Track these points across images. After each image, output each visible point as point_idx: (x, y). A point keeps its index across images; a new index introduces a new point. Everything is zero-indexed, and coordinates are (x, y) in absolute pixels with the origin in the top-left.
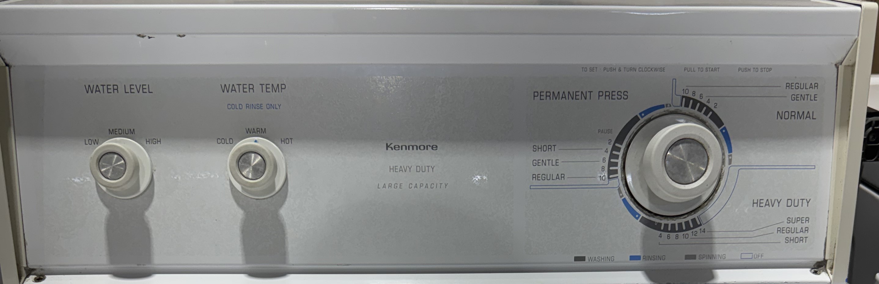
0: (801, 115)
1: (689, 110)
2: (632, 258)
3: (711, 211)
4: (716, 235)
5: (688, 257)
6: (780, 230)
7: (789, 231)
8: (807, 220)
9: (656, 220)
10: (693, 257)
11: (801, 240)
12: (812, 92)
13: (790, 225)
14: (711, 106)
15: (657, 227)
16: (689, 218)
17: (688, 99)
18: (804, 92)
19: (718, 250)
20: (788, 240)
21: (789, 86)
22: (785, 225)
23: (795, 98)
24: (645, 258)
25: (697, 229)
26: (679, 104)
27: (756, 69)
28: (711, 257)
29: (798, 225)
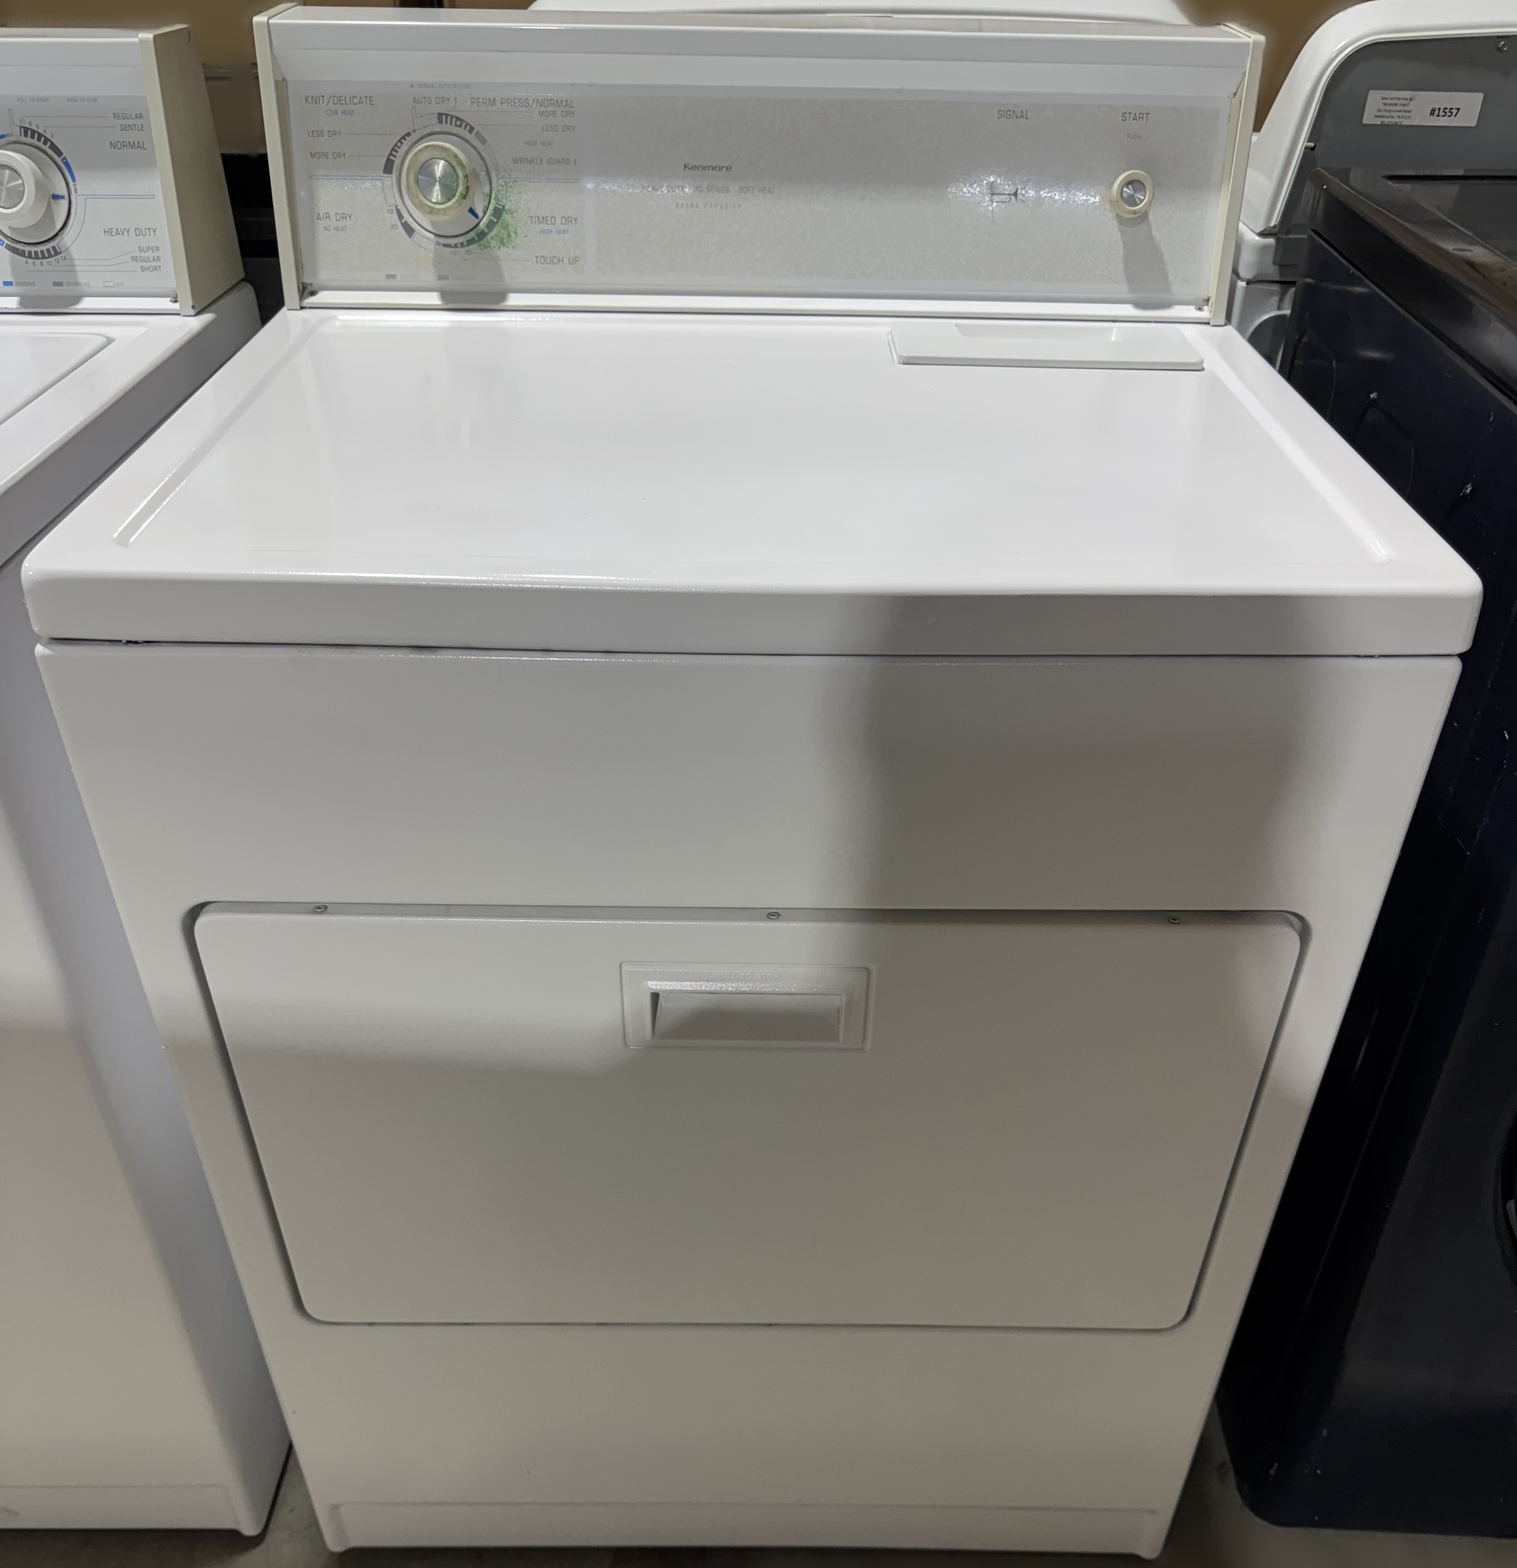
0: (132, 146)
1: (28, 140)
2: (7, 283)
3: (67, 238)
4: (76, 262)
5: (56, 284)
6: (134, 259)
7: (143, 260)
8: (157, 249)
9: (20, 247)
10: (60, 284)
11: (155, 268)
12: (138, 122)
13: (143, 254)
14: (48, 136)
15: (22, 254)
16: (50, 245)
17: (26, 130)
18: (130, 122)
19: (82, 278)
20: (143, 269)
21: (116, 116)
22: (138, 254)
23: (124, 128)
24: (19, 284)
25: (59, 257)
26: (18, 134)
27: (82, 99)
28: (77, 284)
29: (149, 254)
